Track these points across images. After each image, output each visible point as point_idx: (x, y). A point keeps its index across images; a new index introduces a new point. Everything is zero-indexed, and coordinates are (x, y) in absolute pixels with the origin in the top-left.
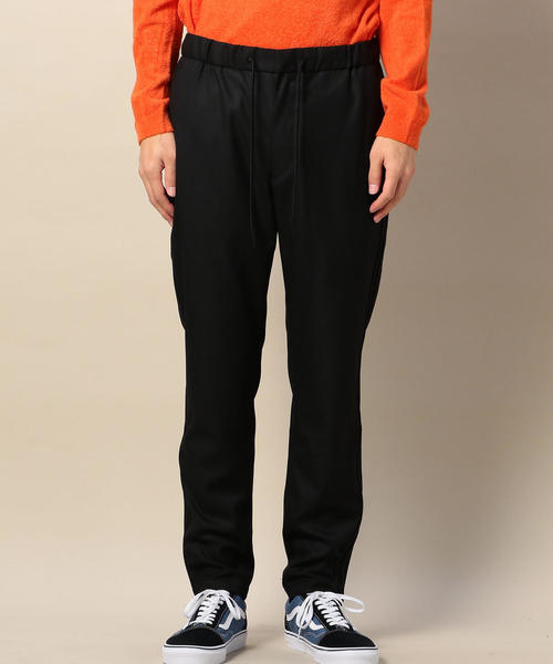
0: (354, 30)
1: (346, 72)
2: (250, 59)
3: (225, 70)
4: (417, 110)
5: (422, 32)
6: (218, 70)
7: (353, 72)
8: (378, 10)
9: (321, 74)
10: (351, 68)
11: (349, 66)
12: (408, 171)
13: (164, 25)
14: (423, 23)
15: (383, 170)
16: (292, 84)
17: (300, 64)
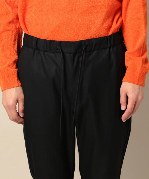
0: (110, 27)
1: (108, 50)
2: (58, 47)
3: (46, 53)
4: (142, 67)
5: (143, 26)
6: (42, 53)
7: (111, 50)
8: (121, 15)
9: (95, 52)
10: (110, 48)
11: (109, 46)
12: (140, 98)
13: (13, 31)
14: (143, 22)
15: (127, 98)
16: (81, 59)
17: (84, 48)
